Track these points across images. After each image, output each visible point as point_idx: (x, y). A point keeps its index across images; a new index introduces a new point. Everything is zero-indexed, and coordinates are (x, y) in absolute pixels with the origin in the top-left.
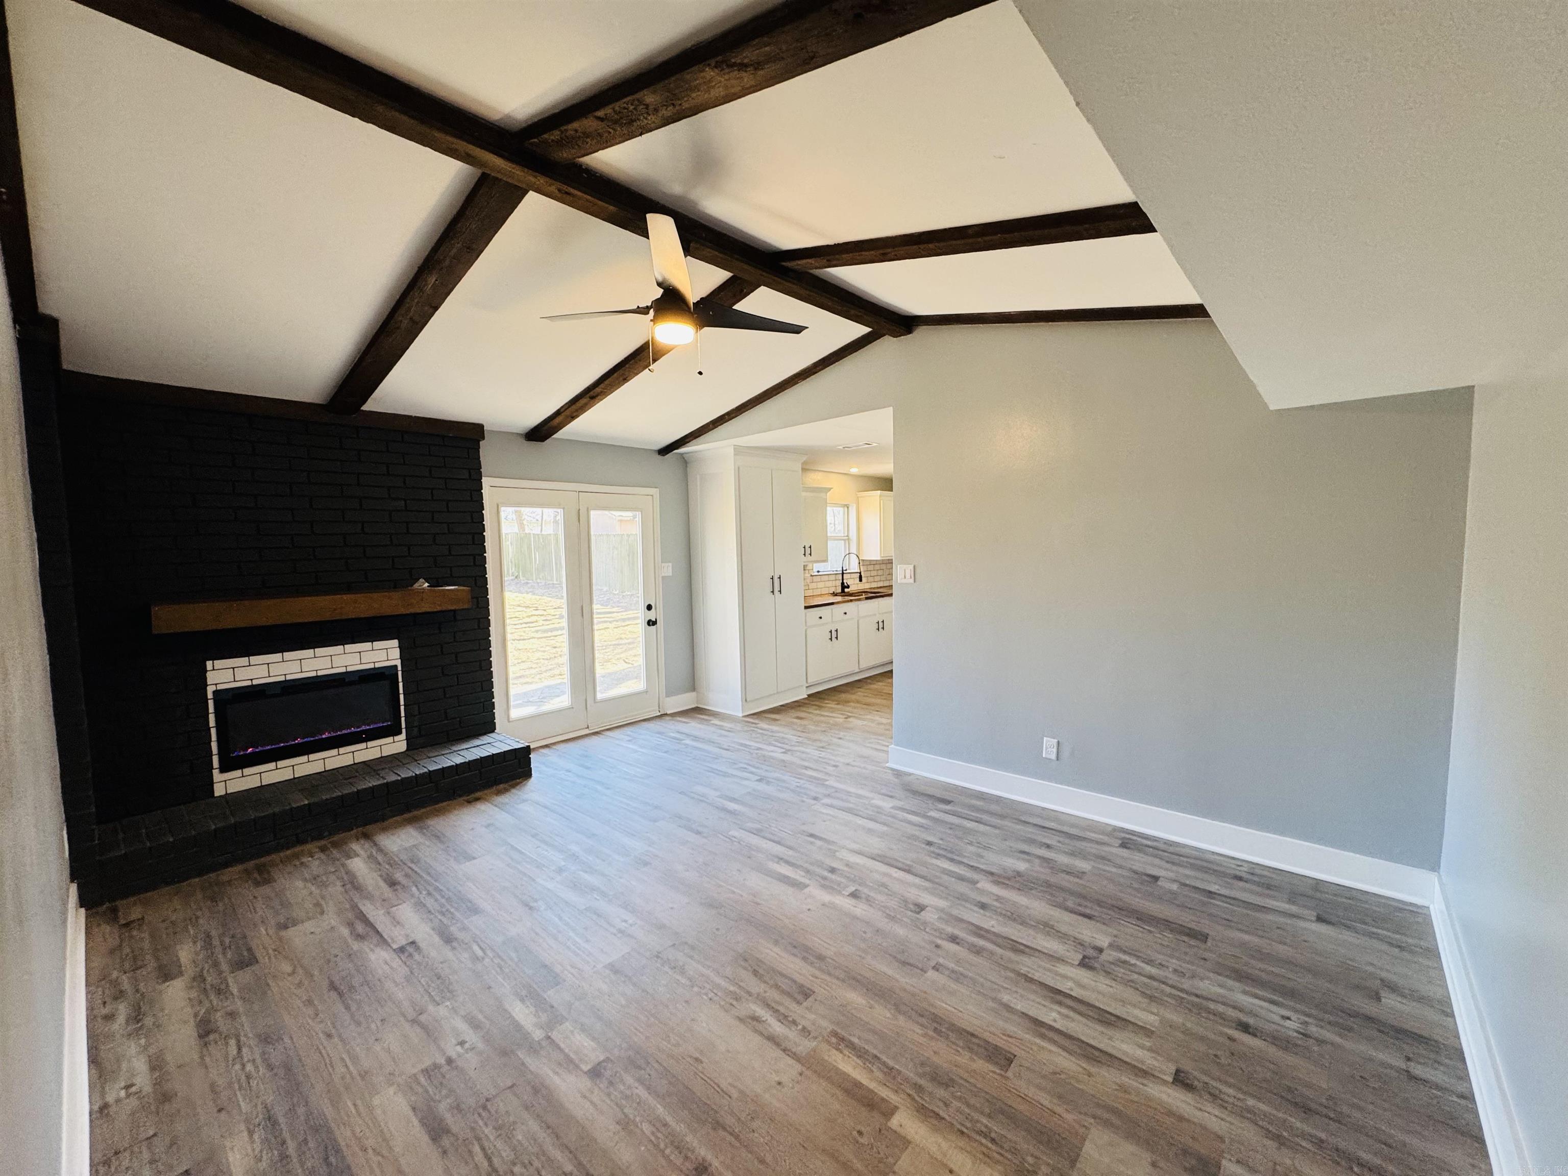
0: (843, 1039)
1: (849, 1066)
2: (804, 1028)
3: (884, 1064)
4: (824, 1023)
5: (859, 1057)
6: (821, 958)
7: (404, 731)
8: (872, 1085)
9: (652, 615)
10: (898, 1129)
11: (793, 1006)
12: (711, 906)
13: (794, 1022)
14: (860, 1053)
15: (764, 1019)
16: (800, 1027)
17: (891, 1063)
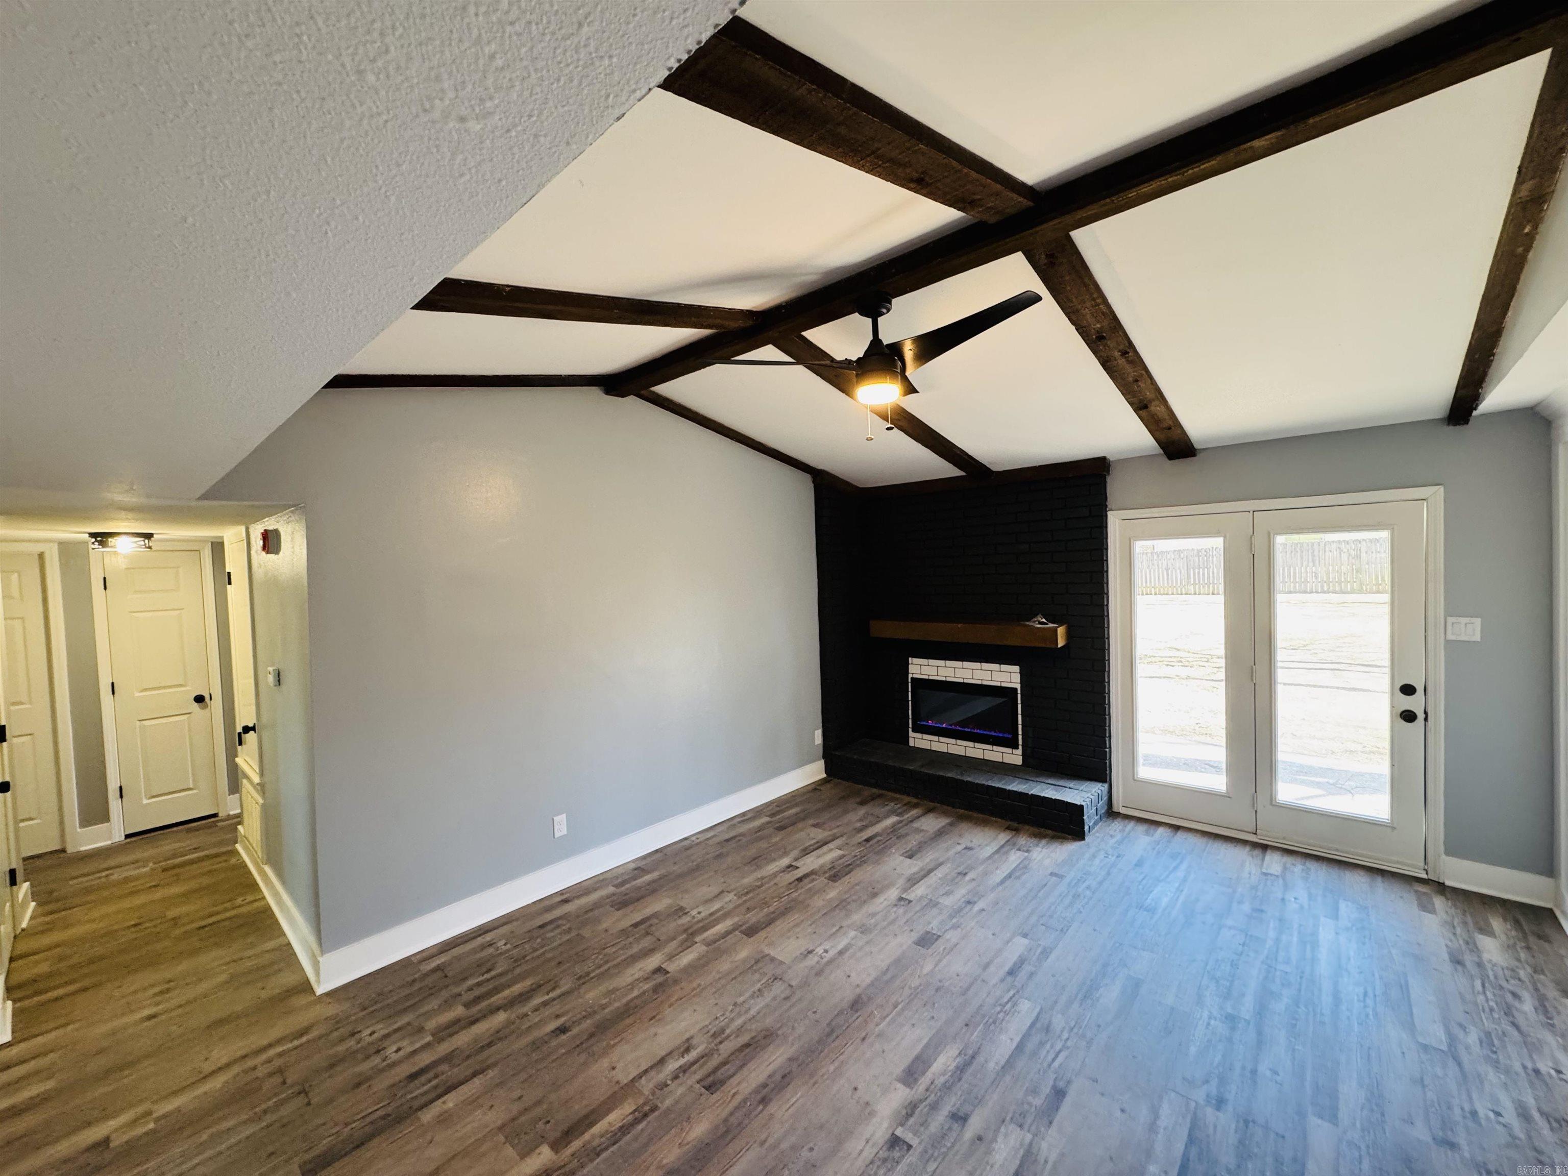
0: (646, 1115)
1: (615, 1118)
2: (667, 1085)
3: (606, 1149)
4: (668, 1102)
5: (621, 1127)
6: (764, 1101)
7: (1020, 747)
8: (587, 1136)
9: (1408, 703)
10: (537, 1151)
11: (698, 1077)
12: (856, 1004)
13: (676, 1077)
14: (624, 1129)
15: (685, 1056)
16: (669, 1082)
17: (604, 1155)
